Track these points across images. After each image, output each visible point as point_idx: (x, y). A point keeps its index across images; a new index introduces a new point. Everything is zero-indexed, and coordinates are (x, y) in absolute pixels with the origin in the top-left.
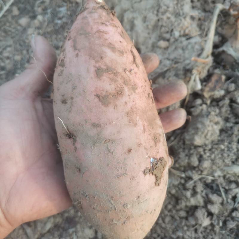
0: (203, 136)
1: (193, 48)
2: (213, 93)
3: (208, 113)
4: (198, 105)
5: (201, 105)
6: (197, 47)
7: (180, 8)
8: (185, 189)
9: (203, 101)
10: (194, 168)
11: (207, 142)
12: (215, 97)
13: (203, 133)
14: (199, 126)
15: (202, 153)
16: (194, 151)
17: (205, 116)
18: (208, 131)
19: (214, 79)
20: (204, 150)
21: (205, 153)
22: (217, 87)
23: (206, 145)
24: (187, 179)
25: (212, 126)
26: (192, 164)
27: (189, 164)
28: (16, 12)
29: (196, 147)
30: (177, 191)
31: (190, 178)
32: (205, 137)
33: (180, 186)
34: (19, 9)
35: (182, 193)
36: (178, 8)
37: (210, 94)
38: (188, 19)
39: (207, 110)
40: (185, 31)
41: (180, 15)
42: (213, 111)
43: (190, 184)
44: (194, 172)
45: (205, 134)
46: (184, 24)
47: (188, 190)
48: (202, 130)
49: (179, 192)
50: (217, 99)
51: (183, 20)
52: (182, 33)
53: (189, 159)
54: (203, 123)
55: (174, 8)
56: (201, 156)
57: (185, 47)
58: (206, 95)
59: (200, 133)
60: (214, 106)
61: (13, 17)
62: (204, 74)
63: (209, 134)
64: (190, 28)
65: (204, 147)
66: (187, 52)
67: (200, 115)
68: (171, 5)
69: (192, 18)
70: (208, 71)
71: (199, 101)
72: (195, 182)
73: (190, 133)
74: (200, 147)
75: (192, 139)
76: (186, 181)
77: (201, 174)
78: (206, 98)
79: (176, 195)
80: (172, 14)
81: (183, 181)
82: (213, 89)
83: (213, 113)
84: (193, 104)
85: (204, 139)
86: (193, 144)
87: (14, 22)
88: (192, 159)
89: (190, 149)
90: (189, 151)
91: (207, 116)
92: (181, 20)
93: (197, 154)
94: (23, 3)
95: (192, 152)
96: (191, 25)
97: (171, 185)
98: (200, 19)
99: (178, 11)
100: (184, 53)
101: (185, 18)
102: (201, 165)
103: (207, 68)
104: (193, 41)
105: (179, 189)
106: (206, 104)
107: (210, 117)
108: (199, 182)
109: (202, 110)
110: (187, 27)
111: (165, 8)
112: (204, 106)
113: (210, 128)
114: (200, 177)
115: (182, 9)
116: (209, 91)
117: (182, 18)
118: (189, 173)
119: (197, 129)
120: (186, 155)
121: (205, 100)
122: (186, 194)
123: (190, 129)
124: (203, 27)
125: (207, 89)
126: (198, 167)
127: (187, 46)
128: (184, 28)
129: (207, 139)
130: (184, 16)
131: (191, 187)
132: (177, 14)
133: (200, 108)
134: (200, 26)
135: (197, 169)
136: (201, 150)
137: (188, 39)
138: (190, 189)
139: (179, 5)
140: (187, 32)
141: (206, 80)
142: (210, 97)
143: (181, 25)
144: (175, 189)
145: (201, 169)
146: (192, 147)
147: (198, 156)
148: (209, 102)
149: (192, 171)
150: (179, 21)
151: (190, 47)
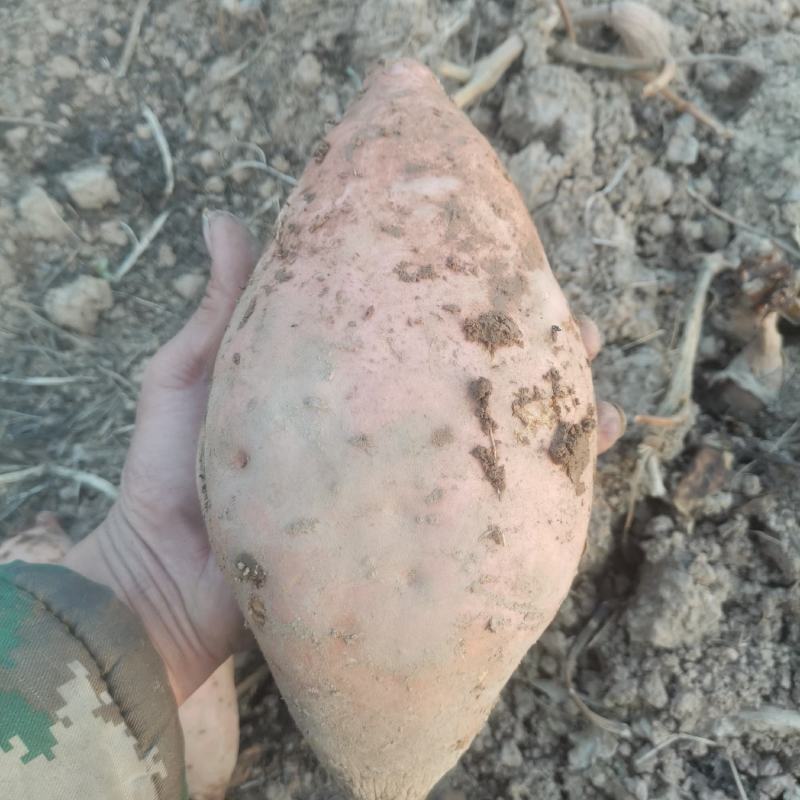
0: (677, 622)
1: (642, 379)
2: (700, 502)
3: (689, 558)
4: (661, 532)
5: (670, 533)
6: (652, 378)
7: (604, 271)
8: (633, 773)
9: (675, 522)
10: (656, 713)
11: (689, 640)
12: (707, 512)
13: (675, 613)
14: (666, 593)
15: (677, 670)
16: (655, 665)
17: (682, 567)
18: (690, 608)
19: (702, 462)
20: (683, 662)
21: (685, 671)
22: (712, 485)
23: (687, 648)
24: (638, 744)
25: (701, 595)
26: (650, 700)
27: (641, 699)
28: (167, 257)
29: (659, 652)
30: (609, 779)
31: (646, 742)
32: (684, 624)
33: (617, 765)
34: (175, 250)
35: (623, 783)
36: (600, 271)
37: (692, 504)
38: (628, 299)
39: (687, 547)
40: (619, 331)
41: (605, 289)
42: (704, 551)
43: (646, 760)
44: (656, 723)
45: (681, 616)
46: (615, 312)
47: (641, 775)
48: (674, 606)
49: (617, 781)
50: (715, 516)
51: (614, 302)
52: (613, 334)
53: (641, 685)
54: (675, 588)
55: (590, 270)
56: (674, 679)
57: (619, 377)
58: (682, 506)
59: (668, 614)
60: (706, 536)
61: (159, 272)
62: (675, 448)
63: (694, 617)
64: (634, 322)
65: (682, 651)
66: (625, 390)
67: (669, 562)
68: (582, 263)
69: (640, 294)
70: (687, 439)
71: (663, 523)
72: (660, 754)
73: (642, 612)
74: (669, 651)
75: (648, 631)
76: (635, 750)
77: (676, 731)
78: (682, 515)
79: (609, 790)
80: (585, 288)
81: (626, 750)
82: (701, 491)
83: (702, 558)
84: (648, 531)
85: (682, 631)
86: (651, 645)
87: (161, 286)
88: (649, 687)
89: (643, 658)
90: (640, 663)
91: (687, 565)
92: (608, 301)
93: (662, 675)
94: (186, 235)
95: (648, 665)
96: (637, 312)
97: (594, 760)
98: (661, 293)
99: (598, 279)
100: (618, 391)
101: (619, 296)
102: (676, 706)
103: (681, 433)
104: (641, 359)
105: (616, 772)
106: (683, 530)
107: (693, 569)
108: (672, 754)
109: (672, 547)
110: (627, 320)
111: (567, 269)
112: (678, 537)
113: (695, 601)
114: (674, 737)
115: (611, 274)
116: (688, 497)
117: (610, 296)
118: (643, 727)
119: (661, 601)
120: (634, 675)
121: (679, 519)
122: (635, 790)
123: (642, 601)
124: (671, 314)
125: (684, 490)
126: (666, 709)
127: (625, 374)
128: (618, 322)
129: (691, 632)
130: (617, 291)
131: (650, 769)
132: (598, 285)
133: (667, 542)
134: (664, 313)
135: (664, 716)
136: (673, 661)
137: (627, 353)
138: (646, 773)
139: (603, 264)
140: (626, 331)
141: (679, 466)
142: (693, 512)
143: (609, 316)
144: (604, 771)
145: (677, 716)
146: (650, 653)
147: (667, 679)
148: (690, 526)
149: (651, 723)
150: (604, 306)
151: (632, 377)
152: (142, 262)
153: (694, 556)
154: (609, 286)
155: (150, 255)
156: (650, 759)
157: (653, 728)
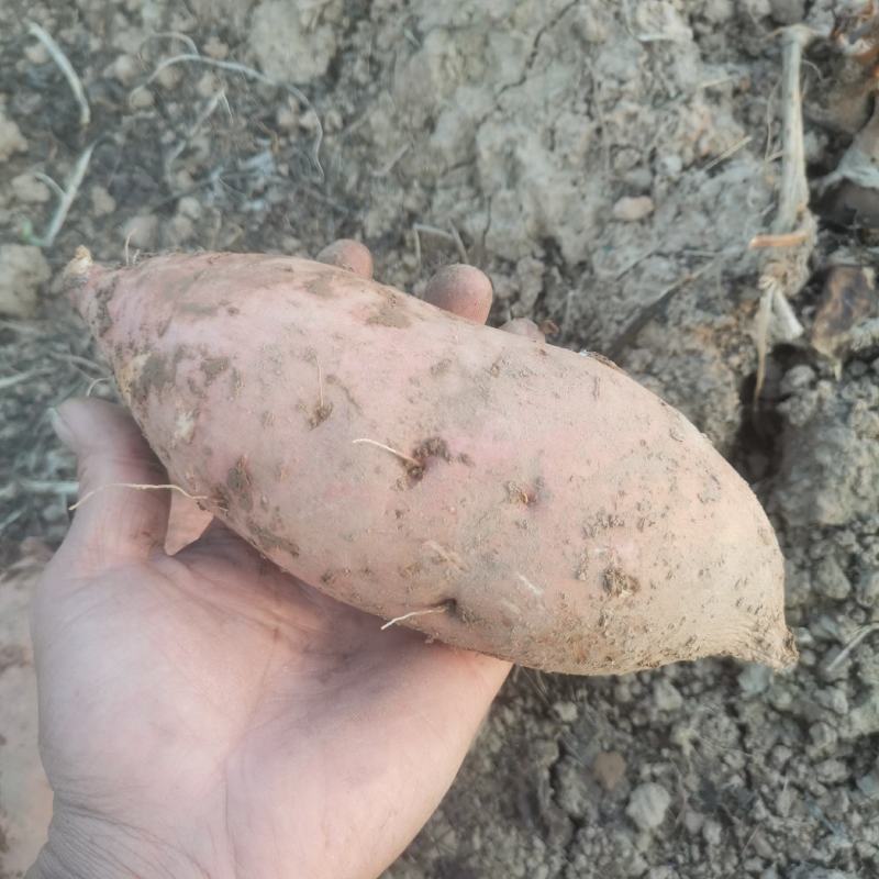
0: (845, 489)
1: (740, 198)
2: (845, 337)
3: (844, 409)
4: (802, 386)
5: (813, 385)
6: (754, 193)
7: (663, 75)
8: (825, 683)
9: (816, 369)
10: (839, 605)
11: (864, 508)
12: (855, 348)
13: (842, 480)
14: (825, 458)
15: (856, 548)
16: (826, 548)
17: (837, 421)
18: (859, 469)
19: (837, 286)
20: (861, 537)
21: (867, 548)
22: (856, 313)
23: (862, 519)
24: (822, 648)
25: (870, 450)
26: (829, 593)
27: (817, 594)
28: (103, 202)
29: (829, 532)
30: (796, 698)
31: (833, 643)
32: (854, 490)
33: (802, 679)
35: (814, 698)
36: (656, 76)
37: (835, 341)
38: (699, 104)
39: (839, 396)
40: (696, 149)
41: (668, 98)
42: (861, 397)
43: (837, 665)
44: (841, 618)
45: (849, 481)
46: (688, 125)
47: (833, 684)
48: (838, 471)
49: (805, 698)
50: (864, 350)
51: (683, 111)
52: (689, 154)
53: (814, 577)
54: (835, 448)
55: (643, 77)
56: (854, 560)
57: (711, 204)
58: (823, 347)
59: (833, 483)
60: (857, 378)
62: (800, 276)
63: (866, 479)
64: (712, 133)
65: (859, 524)
66: (722, 218)
67: (819, 420)
68: (631, 71)
69: (713, 96)
70: (811, 263)
71: (802, 374)
72: (853, 654)
73: (798, 489)
74: (842, 528)
75: (811, 508)
76: (820, 656)
77: (867, 622)
78: (825, 358)
79: (797, 711)
80: (641, 103)
81: (809, 659)
82: (844, 322)
83: (862, 405)
84: (785, 388)
85: (853, 500)
86: (816, 526)
88: (825, 577)
89: (810, 542)
90: (807, 552)
91: (845, 419)
92: (675, 113)
93: (838, 558)
95: (817, 551)
96: (714, 119)
97: (772, 680)
98: (737, 92)
99: (657, 86)
100: (713, 222)
101: (687, 102)
102: (863, 591)
103: (804, 256)
104: (733, 174)
105: (802, 686)
106: (830, 377)
107: (853, 420)
108: (868, 650)
109: (820, 400)
110: (704, 132)
111: (614, 84)
112: (825, 386)
113: (864, 459)
114: (867, 630)
115: (671, 77)
116: (829, 334)
117: (675, 105)
118: (826, 626)
119: (821, 468)
120: (802, 567)
121: (821, 365)
122: (831, 703)
123: (794, 476)
124: (754, 117)
125: (821, 326)
126: (851, 597)
127: (717, 198)
128: (693, 136)
129: (864, 498)
130: (684, 96)
131: (844, 674)
132: (657, 96)
133: (814, 395)
134: (744, 116)
135: (849, 607)
136: (848, 538)
137: (712, 173)
138: (840, 680)
139: (659, 65)
140: (705, 147)
141: (809, 298)
142: (837, 352)
143: (680, 131)
144: (787, 690)
145: (865, 604)
146: (816, 536)
147: (844, 563)
148: (837, 370)
149: (834, 619)
150: (671, 119)
151: (728, 198)
152: (74, 216)
153: (850, 405)
154: (673, 94)
155: (82, 204)
156: (842, 663)
157: (839, 625)
